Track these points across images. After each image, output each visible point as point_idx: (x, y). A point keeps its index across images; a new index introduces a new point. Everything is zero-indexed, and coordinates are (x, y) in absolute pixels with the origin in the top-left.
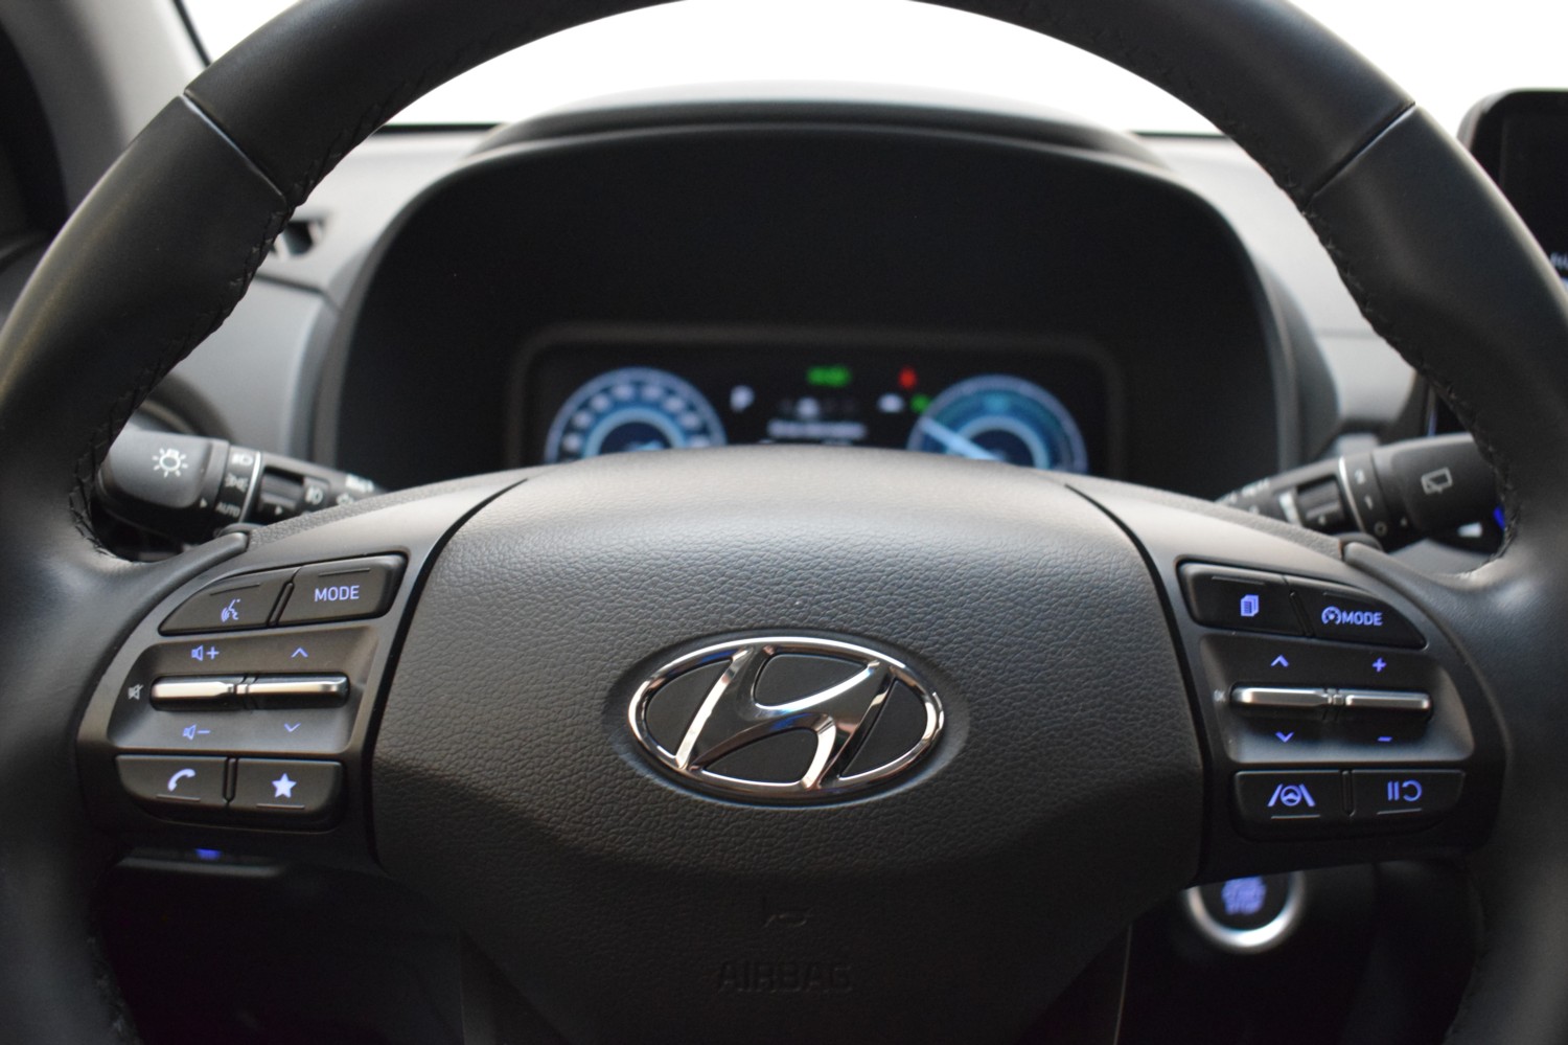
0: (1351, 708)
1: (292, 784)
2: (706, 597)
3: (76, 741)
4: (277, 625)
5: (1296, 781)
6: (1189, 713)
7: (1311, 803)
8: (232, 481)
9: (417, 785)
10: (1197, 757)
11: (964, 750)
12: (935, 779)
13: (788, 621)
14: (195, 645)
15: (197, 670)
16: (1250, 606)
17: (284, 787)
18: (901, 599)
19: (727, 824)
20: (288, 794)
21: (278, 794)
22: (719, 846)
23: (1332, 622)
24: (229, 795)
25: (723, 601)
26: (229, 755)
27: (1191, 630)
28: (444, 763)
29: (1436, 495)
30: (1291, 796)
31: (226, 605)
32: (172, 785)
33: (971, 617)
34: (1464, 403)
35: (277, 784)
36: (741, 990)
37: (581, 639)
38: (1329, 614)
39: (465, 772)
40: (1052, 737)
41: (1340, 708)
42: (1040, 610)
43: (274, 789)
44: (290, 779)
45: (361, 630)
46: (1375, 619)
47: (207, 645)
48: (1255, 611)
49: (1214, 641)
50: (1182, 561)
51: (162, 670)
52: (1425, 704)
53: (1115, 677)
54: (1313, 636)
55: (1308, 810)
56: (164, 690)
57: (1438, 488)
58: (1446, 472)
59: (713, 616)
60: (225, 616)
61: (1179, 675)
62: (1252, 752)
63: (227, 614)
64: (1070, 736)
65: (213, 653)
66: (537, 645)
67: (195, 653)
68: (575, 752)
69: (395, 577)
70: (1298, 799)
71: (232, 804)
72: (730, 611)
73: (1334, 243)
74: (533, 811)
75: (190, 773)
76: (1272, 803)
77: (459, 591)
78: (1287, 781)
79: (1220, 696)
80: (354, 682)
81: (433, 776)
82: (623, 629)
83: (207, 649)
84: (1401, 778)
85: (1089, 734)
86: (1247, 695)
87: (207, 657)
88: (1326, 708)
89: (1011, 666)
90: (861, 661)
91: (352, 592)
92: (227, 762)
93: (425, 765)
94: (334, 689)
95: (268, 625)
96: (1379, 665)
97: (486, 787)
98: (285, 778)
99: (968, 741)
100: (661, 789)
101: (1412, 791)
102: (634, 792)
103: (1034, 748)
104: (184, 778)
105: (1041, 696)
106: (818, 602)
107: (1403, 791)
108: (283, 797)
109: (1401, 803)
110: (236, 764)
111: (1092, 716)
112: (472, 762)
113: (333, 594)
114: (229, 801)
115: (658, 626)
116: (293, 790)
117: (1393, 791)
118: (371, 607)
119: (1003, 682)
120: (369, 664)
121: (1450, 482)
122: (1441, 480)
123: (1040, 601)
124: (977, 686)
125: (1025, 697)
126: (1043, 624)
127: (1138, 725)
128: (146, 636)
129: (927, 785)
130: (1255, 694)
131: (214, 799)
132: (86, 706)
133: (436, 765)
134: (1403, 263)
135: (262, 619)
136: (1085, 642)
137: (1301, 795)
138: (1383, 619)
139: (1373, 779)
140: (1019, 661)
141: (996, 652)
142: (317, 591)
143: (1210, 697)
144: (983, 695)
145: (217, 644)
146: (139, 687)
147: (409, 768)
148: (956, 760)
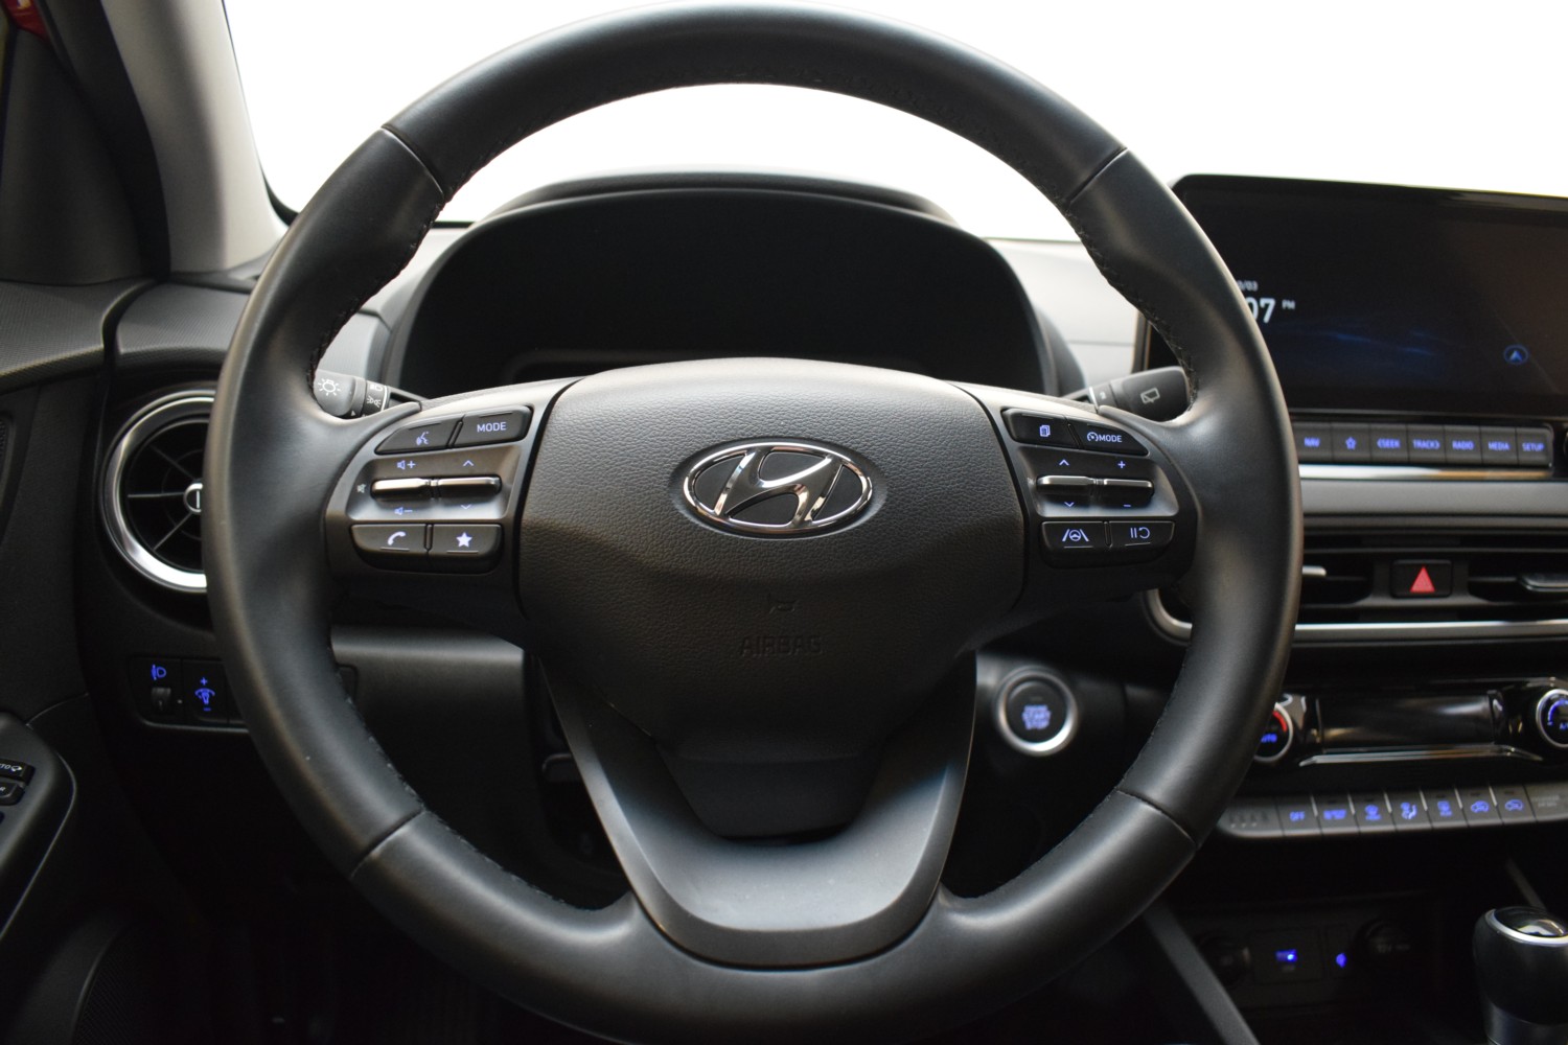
0: (1107, 486)
1: (470, 539)
2: (726, 421)
3: (324, 519)
4: (453, 447)
5: (1077, 527)
6: (1013, 488)
7: (1087, 540)
8: (371, 401)
9: (550, 536)
10: (1019, 510)
11: (884, 505)
12: (868, 521)
13: (777, 433)
14: (400, 460)
15: (401, 475)
16: (1045, 431)
17: (464, 540)
18: (843, 422)
19: (747, 549)
20: (467, 545)
21: (460, 545)
22: (742, 563)
23: (1093, 440)
24: (428, 546)
25: (737, 423)
26: (427, 523)
27: (1013, 446)
28: (569, 520)
29: (1150, 403)
30: (1075, 536)
31: (420, 436)
32: (390, 542)
33: (884, 432)
34: (1163, 322)
35: (459, 539)
36: (755, 655)
37: (651, 446)
38: (1091, 436)
39: (583, 524)
40: (936, 498)
41: (1101, 487)
42: (924, 429)
43: (458, 542)
44: (468, 535)
45: (508, 448)
46: (1118, 439)
47: (407, 460)
48: (1048, 434)
49: (1024, 450)
50: (1004, 409)
51: (378, 476)
52: (1150, 485)
53: (970, 466)
54: (1083, 449)
55: (1086, 543)
56: (381, 485)
57: (1152, 400)
58: (1156, 390)
59: (732, 431)
60: (419, 442)
61: (1006, 467)
62: (1051, 511)
63: (420, 441)
64: (946, 498)
65: (411, 465)
66: (623, 450)
67: (399, 465)
68: (652, 509)
69: (527, 418)
70: (1079, 537)
71: (430, 552)
72: (741, 429)
73: (1084, 230)
74: (627, 546)
75: (402, 534)
76: (1064, 540)
77: (572, 423)
78: (1072, 527)
79: (1031, 482)
80: (504, 480)
81: (562, 528)
82: (678, 439)
83: (407, 462)
84: (1138, 526)
85: (956, 497)
86: (1046, 480)
87: (407, 467)
88: (1092, 486)
89: (909, 459)
90: (822, 455)
91: (501, 426)
92: (426, 528)
93: (557, 522)
94: (493, 483)
95: (447, 447)
96: (1122, 465)
97: (596, 533)
98: (464, 535)
99: (887, 500)
100: (705, 529)
101: (1144, 533)
102: (689, 531)
103: (925, 504)
104: (398, 537)
105: (928, 476)
106: (794, 423)
107: (1139, 533)
108: (464, 547)
109: (1139, 539)
110: (432, 529)
111: (958, 487)
112: (587, 519)
113: (489, 427)
114: (429, 550)
115: (699, 437)
116: (470, 542)
117: (1133, 533)
118: (513, 434)
119: (905, 467)
120: (515, 468)
121: (1158, 396)
122: (1152, 395)
123: (924, 425)
124: (891, 469)
125: (919, 476)
126: (926, 437)
127: (985, 493)
128: (368, 453)
129: (864, 525)
130: (1051, 479)
131: (418, 548)
132: (331, 495)
133: (564, 522)
134: (1122, 238)
135: (443, 442)
136: (951, 447)
137: (1078, 536)
138: (1123, 439)
139: (1122, 527)
140: (914, 456)
141: (900, 451)
142: (479, 426)
143: (1026, 483)
144: (894, 474)
145: (414, 459)
146: (363, 486)
147: (546, 525)
148: (881, 511)
